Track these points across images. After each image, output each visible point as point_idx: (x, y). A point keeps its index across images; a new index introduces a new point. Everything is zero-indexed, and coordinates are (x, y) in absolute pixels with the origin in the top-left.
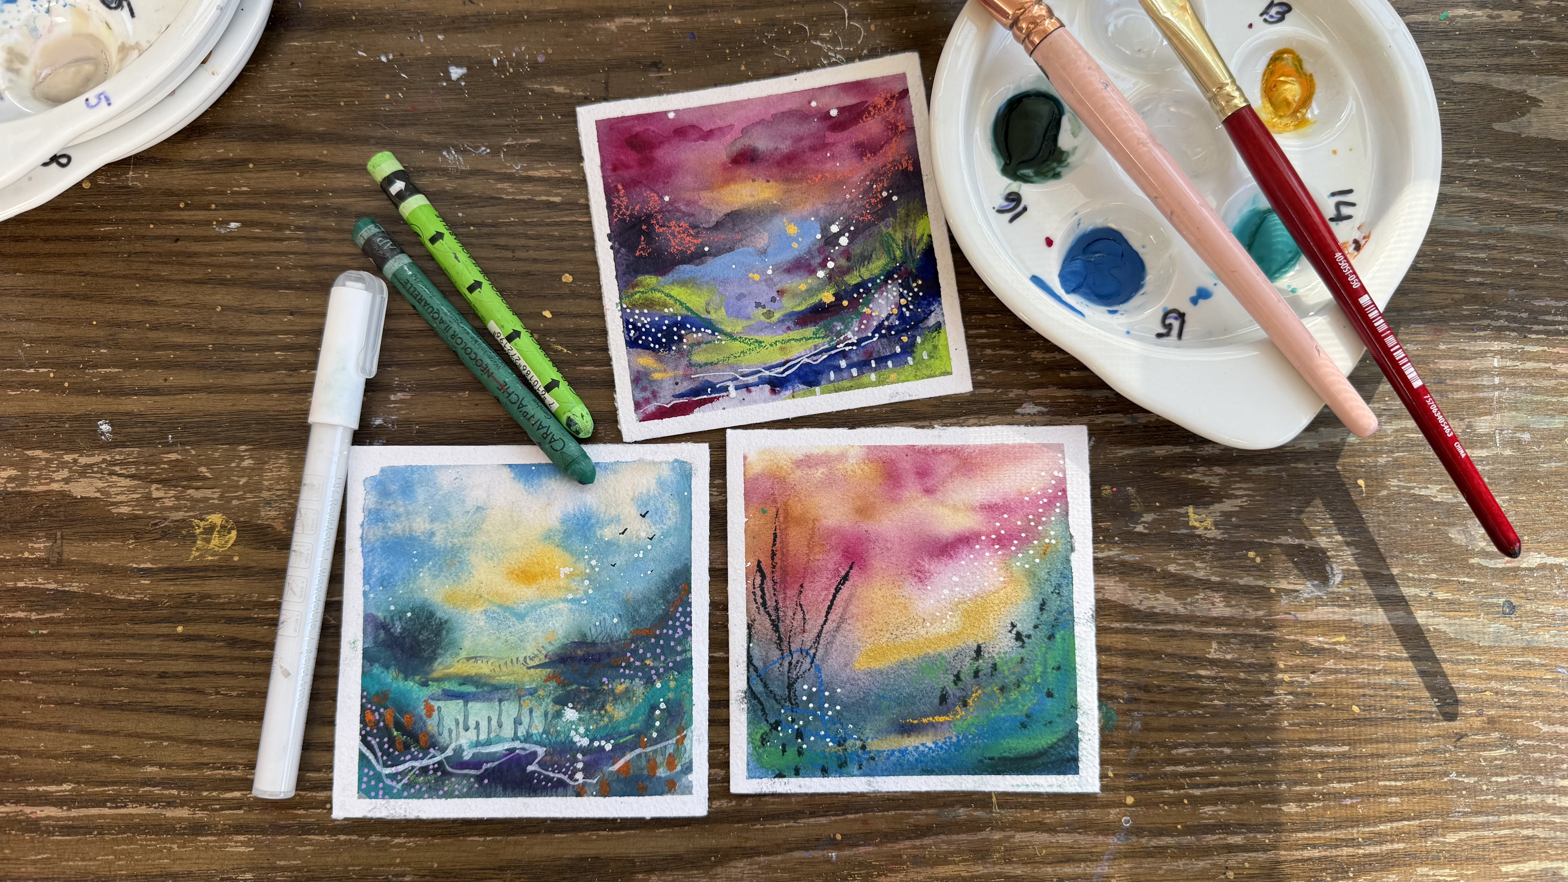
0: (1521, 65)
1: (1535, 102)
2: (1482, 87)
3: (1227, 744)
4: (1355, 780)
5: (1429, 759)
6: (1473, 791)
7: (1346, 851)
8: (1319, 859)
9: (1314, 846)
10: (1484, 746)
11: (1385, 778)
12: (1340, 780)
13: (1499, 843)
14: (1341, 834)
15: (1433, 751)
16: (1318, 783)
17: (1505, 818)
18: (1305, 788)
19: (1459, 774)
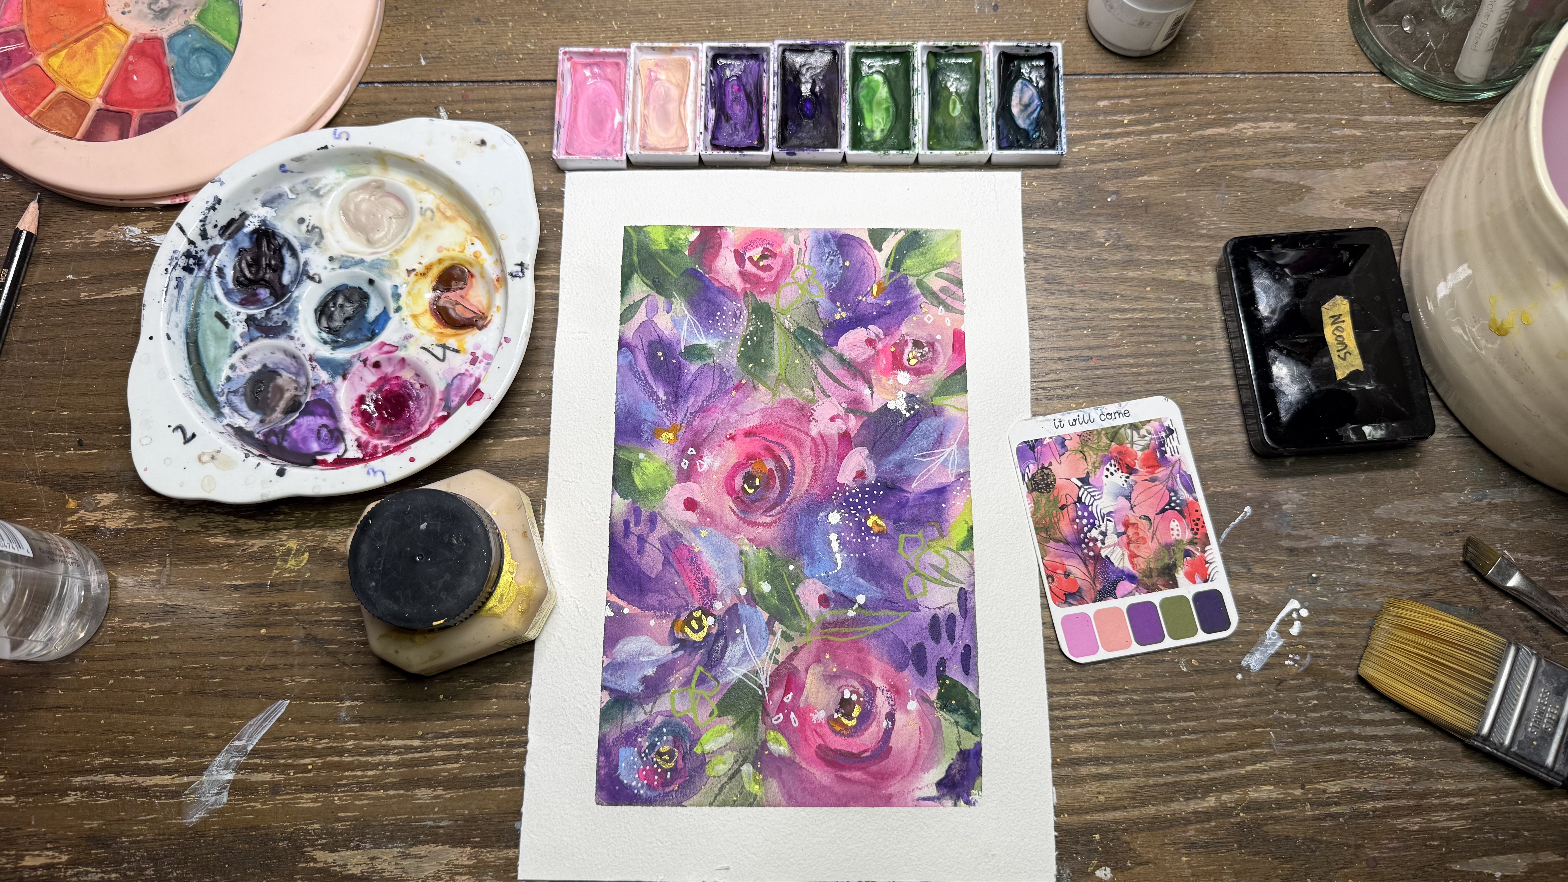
0: (1298, 163)
1: (1309, 189)
2: (1269, 181)
3: (1094, 693)
4: (1197, 719)
5: (1256, 700)
6: (1294, 725)
7: (1195, 776)
8: (1173, 784)
9: (1168, 774)
10: (1301, 688)
11: (1223, 716)
12: (1186, 720)
13: (1318, 766)
14: (1189, 763)
15: (1260, 694)
16: (1168, 722)
17: (1320, 746)
18: (1157, 727)
19: (1281, 711)
